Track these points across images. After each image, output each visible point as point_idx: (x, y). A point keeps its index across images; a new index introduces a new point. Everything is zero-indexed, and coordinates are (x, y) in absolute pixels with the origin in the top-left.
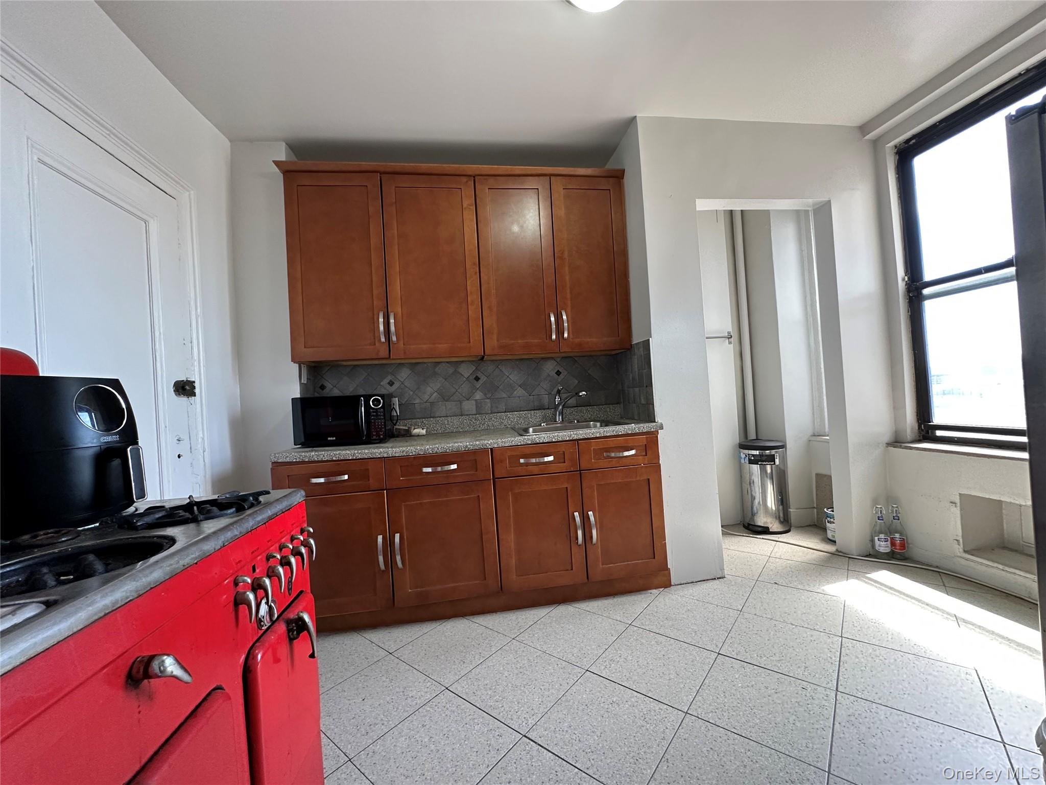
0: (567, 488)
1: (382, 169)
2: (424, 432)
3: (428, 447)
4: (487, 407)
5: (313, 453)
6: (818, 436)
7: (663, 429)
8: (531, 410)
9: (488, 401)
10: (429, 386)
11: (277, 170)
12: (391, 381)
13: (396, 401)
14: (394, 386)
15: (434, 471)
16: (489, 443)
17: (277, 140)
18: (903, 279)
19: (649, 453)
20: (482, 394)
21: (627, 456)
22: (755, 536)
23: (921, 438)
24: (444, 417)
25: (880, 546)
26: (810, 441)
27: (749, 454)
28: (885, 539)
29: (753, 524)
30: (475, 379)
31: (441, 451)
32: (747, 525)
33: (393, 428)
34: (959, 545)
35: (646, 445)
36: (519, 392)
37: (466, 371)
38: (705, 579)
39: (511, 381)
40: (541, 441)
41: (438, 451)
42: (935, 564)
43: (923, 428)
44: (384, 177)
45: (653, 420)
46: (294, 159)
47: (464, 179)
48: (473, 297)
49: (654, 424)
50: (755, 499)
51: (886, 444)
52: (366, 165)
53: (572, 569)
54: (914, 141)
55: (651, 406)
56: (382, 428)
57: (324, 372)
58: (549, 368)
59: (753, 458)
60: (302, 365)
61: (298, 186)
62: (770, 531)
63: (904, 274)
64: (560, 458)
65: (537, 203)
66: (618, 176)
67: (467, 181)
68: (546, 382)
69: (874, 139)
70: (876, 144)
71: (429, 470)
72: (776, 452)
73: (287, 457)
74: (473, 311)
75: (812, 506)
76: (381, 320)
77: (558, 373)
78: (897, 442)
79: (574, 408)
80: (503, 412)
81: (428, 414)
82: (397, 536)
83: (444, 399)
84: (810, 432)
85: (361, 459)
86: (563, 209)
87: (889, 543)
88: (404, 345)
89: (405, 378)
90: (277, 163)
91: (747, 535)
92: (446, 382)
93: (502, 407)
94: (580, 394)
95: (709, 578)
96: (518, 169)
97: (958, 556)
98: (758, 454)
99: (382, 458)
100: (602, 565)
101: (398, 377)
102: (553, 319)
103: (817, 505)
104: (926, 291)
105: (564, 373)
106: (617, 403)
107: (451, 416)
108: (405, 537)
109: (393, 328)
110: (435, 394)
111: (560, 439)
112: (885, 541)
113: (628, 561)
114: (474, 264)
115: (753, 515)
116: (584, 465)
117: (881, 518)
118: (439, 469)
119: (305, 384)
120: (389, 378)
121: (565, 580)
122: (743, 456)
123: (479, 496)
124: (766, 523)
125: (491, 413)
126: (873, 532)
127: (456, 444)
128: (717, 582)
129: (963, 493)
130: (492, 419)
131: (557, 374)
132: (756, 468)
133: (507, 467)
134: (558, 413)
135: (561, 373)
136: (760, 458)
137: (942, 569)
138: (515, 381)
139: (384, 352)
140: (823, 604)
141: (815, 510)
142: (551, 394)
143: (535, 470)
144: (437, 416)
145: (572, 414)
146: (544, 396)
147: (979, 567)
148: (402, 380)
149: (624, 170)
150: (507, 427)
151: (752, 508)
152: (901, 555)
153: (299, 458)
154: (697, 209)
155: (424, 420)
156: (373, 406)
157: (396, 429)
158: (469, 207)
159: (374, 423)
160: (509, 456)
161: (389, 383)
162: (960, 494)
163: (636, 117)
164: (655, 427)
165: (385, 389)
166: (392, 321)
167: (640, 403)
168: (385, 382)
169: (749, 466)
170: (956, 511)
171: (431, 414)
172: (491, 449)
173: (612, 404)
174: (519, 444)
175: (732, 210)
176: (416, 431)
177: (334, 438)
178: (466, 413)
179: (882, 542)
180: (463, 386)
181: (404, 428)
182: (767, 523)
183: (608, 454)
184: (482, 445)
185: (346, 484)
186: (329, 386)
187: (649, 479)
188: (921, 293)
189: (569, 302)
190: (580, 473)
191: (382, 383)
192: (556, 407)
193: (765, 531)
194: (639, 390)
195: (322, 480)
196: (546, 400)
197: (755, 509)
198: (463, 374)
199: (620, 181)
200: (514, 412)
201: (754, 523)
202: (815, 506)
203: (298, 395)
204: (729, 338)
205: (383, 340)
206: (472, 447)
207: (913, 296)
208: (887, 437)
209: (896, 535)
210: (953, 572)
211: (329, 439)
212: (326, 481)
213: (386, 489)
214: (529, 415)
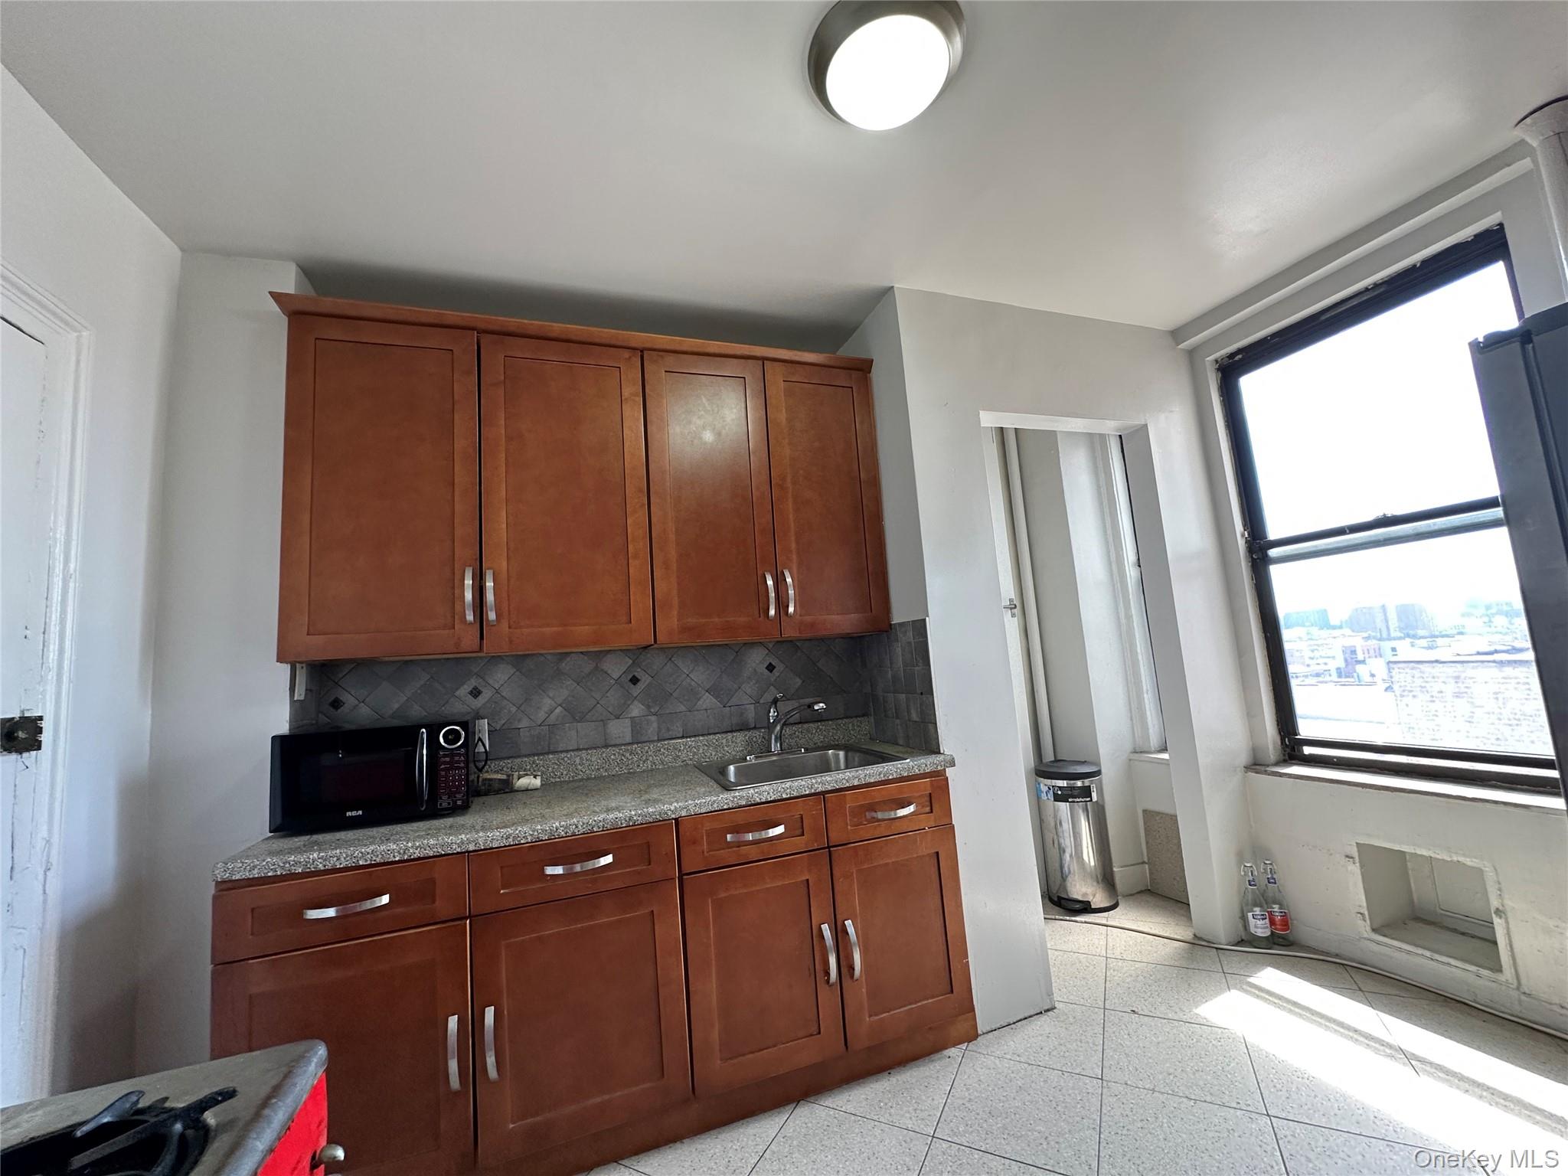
0: (808, 880)
1: (482, 326)
2: (537, 782)
3: (557, 824)
4: (652, 729)
5: (315, 855)
6: (1141, 752)
7: (954, 765)
8: (727, 732)
9: (653, 718)
10: (548, 696)
11: (274, 307)
12: (475, 688)
13: (484, 725)
14: (480, 698)
15: (569, 872)
16: (672, 808)
17: (280, 256)
18: (1243, 535)
19: (936, 807)
20: (643, 707)
21: (904, 817)
22: (1073, 918)
23: (1287, 757)
24: (573, 750)
25: (1256, 927)
26: (1130, 760)
27: (1053, 786)
28: (1262, 915)
29: (1066, 897)
30: (631, 680)
31: (581, 832)
32: (1056, 899)
33: (478, 777)
34: (1365, 921)
35: (930, 794)
36: (708, 701)
37: (616, 668)
38: (1026, 1015)
39: (693, 683)
40: (764, 800)
41: (576, 831)
42: (1333, 950)
43: (1288, 743)
44: (486, 339)
45: (936, 751)
46: (311, 292)
47: (626, 354)
48: (638, 545)
49: (941, 758)
50: (1064, 851)
51: (1244, 767)
52: (451, 315)
53: (819, 1033)
54: (1240, 356)
55: (931, 726)
56: (460, 785)
57: (341, 676)
58: (756, 660)
59: (1060, 792)
60: (298, 665)
61: (316, 339)
62: (1093, 907)
63: (1242, 530)
64: (797, 828)
65: (743, 400)
66: (863, 368)
67: (630, 357)
68: (752, 683)
69: (1190, 349)
70: (1192, 354)
71: (559, 870)
72: (1092, 782)
73: (255, 867)
74: (637, 568)
75: (1140, 861)
76: (468, 582)
77: (770, 668)
78: (1256, 765)
79: (797, 726)
80: (678, 738)
81: (544, 747)
82: (490, 1012)
83: (574, 718)
84: (1129, 747)
85: (419, 859)
86: (784, 411)
87: (1267, 921)
88: (510, 627)
89: (501, 682)
90: (276, 297)
91: (1061, 917)
92: (578, 687)
93: (678, 729)
94: (816, 708)
95: (1032, 1014)
96: (714, 346)
97: (1365, 938)
98: (1065, 785)
99: (465, 852)
100: (870, 1016)
101: (491, 682)
102: (770, 582)
103: (1149, 859)
104: (1273, 552)
105: (780, 667)
106: (863, 716)
107: (587, 749)
108: (506, 1012)
109: (490, 597)
110: (559, 710)
111: (795, 794)
112: (1263, 919)
113: (910, 1004)
114: (641, 491)
115: (1064, 878)
116: (835, 837)
117: (1253, 883)
118: (578, 868)
119: (302, 701)
120: (473, 682)
121: (806, 1054)
122: (1044, 789)
123: (652, 911)
124: (1085, 894)
125: (659, 740)
126: (1244, 905)
127: (611, 816)
128: (1044, 1018)
129: (1362, 842)
130: (660, 751)
131: (769, 670)
132: (1063, 806)
133: (703, 852)
134: (773, 737)
135: (775, 667)
136: (1070, 793)
137: (1345, 959)
138: (700, 683)
139: (470, 640)
140: (1216, 1047)
141: (1147, 866)
142: (758, 703)
143: (753, 853)
144: (560, 749)
145: (794, 736)
146: (748, 706)
147: (1397, 955)
148: (497, 687)
149: (872, 360)
150: (687, 764)
151: (1062, 867)
152: (1283, 938)
153: (283, 868)
154: (982, 425)
155: (536, 758)
156: (446, 745)
157: (485, 780)
158: (633, 398)
159: (446, 777)
160: (706, 830)
161: (471, 693)
162: (1357, 843)
163: (893, 287)
164: (942, 763)
165: (464, 703)
166: (489, 584)
167: (910, 720)
168: (464, 691)
169: (1054, 804)
170: (1355, 869)
171: (549, 747)
172: (676, 820)
173: (856, 717)
174: (725, 807)
175: (1002, 428)
176: (524, 782)
177: (360, 812)
178: (613, 743)
179: (1259, 919)
180: (608, 694)
181: (499, 776)
182: (1087, 894)
183: (874, 814)
184: (660, 815)
185: (384, 913)
186: (349, 700)
187: (937, 853)
188: (1267, 555)
189: (794, 557)
190: (830, 851)
191: (457, 693)
192: (770, 727)
193: (1085, 908)
194: (908, 699)
195: (331, 912)
196: (751, 714)
197: (1066, 869)
198: (609, 672)
199: (866, 377)
200: (698, 736)
201: (1068, 895)
202: (1146, 860)
203: (284, 729)
204: (1011, 609)
205: (470, 617)
206: (640, 819)
207: (1258, 559)
208: (1243, 758)
209: (1274, 906)
210: (1362, 964)
211: (349, 814)
212: (341, 914)
213: (470, 917)
214: (724, 741)
